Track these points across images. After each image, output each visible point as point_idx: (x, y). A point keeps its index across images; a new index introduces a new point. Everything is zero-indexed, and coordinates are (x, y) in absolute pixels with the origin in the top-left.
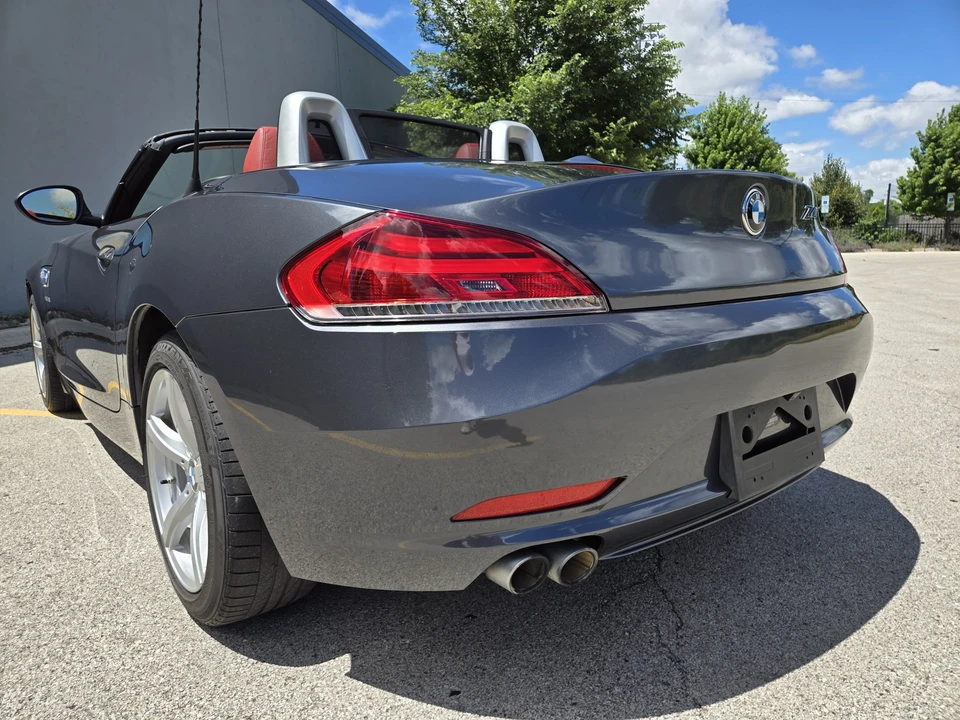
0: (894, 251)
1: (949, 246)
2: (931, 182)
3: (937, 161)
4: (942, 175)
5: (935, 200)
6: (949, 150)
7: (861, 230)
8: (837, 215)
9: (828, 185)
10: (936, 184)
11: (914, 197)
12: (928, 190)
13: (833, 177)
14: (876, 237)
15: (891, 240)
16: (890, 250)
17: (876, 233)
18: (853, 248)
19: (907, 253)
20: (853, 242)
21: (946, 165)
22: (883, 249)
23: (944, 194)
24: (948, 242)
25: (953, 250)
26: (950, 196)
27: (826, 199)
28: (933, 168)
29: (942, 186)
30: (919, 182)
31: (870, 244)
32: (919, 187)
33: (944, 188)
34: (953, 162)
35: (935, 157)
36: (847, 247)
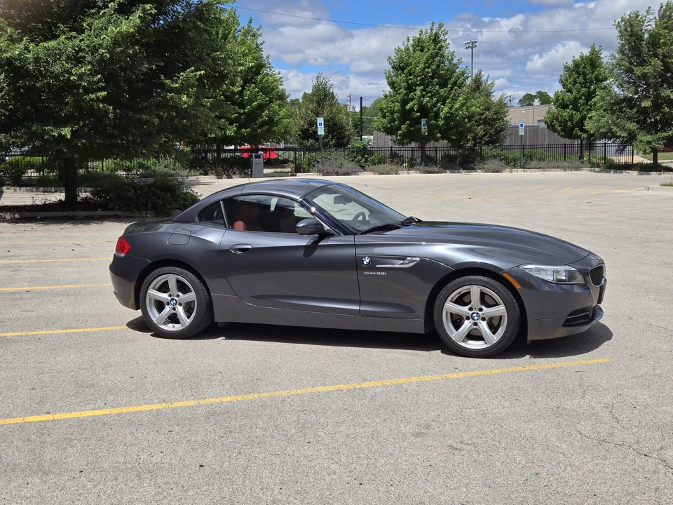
0: (383, 174)
1: (427, 168)
2: (408, 107)
3: (410, 88)
4: (415, 101)
5: (411, 125)
6: (419, 78)
7: (353, 152)
8: (330, 137)
9: (319, 105)
10: (412, 109)
11: (393, 121)
12: (405, 115)
13: (322, 97)
14: (366, 160)
15: (380, 163)
16: (380, 173)
17: (366, 156)
18: (350, 171)
19: (394, 176)
20: (349, 165)
21: (418, 93)
22: (373, 171)
23: (418, 121)
24: (426, 165)
25: (430, 173)
26: (424, 121)
27: (320, 120)
28: (407, 94)
29: (417, 112)
30: (397, 106)
31: (362, 167)
32: (397, 112)
33: (419, 114)
34: (423, 90)
35: (408, 84)
36: (343, 170)
